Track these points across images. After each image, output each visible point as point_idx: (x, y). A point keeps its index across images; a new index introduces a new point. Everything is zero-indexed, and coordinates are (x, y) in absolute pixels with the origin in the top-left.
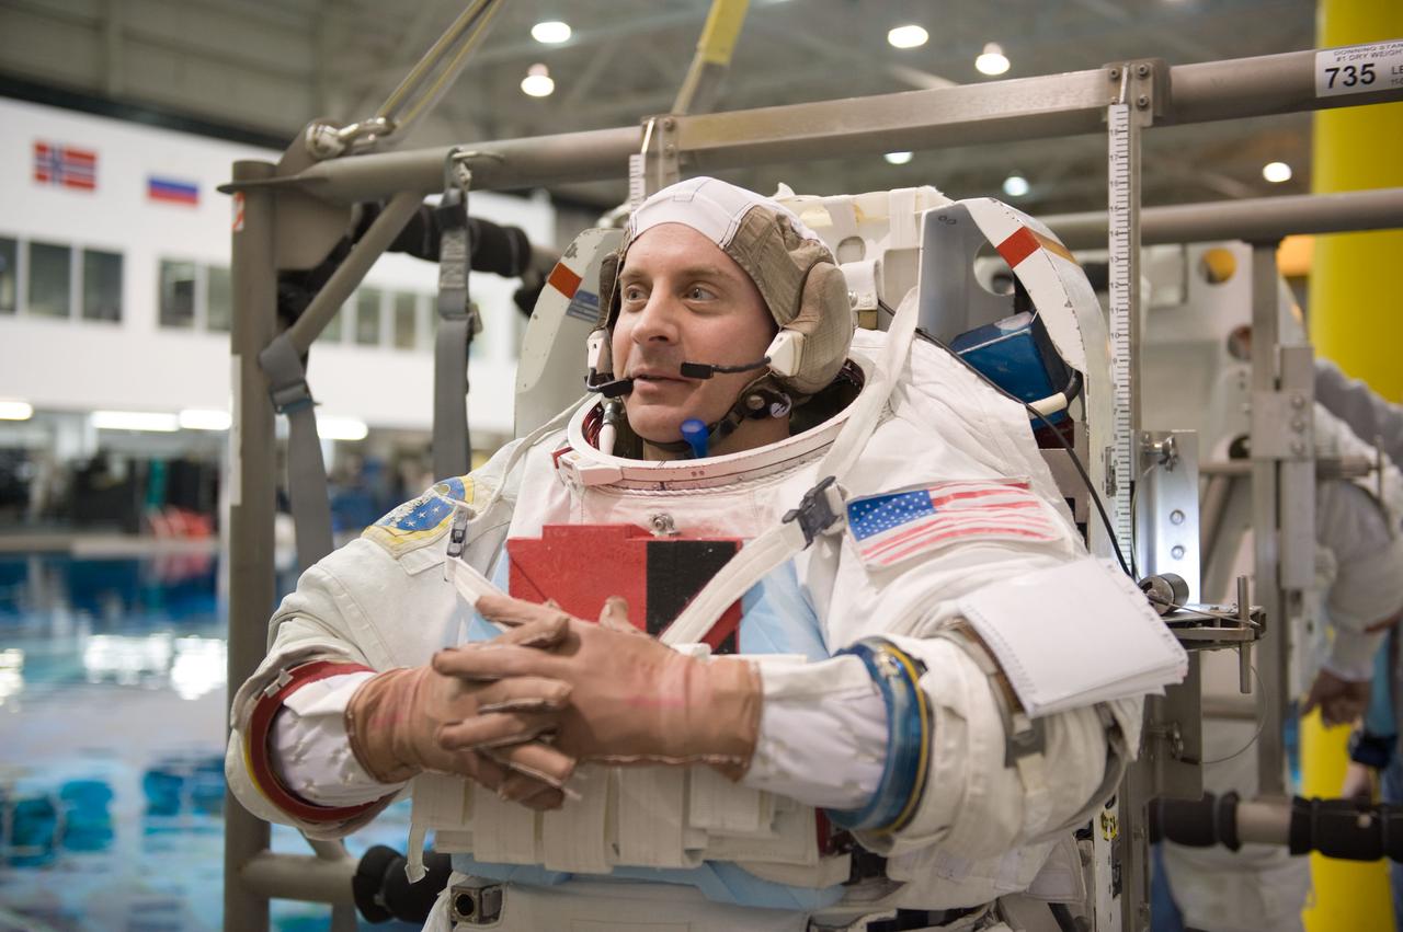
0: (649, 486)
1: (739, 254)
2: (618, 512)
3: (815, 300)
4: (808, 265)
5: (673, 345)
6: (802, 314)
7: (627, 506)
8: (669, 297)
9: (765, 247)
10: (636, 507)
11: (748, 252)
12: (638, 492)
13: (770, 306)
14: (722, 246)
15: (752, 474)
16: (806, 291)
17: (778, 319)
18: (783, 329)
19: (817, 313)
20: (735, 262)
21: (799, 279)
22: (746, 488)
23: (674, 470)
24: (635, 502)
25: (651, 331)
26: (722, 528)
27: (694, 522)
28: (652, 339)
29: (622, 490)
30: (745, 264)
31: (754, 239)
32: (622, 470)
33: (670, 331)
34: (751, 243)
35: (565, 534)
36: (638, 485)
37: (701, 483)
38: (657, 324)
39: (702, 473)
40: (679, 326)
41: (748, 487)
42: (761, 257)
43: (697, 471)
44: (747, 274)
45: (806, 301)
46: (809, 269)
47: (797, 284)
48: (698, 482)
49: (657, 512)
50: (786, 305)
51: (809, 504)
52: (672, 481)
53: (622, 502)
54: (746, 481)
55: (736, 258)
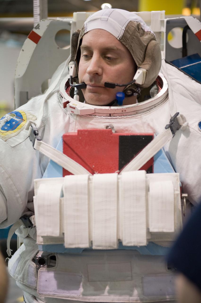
0: (105, 115)
1: (124, 42)
2: (91, 124)
3: (150, 56)
4: (148, 42)
5: (100, 76)
6: (145, 61)
7: (96, 122)
8: (99, 57)
9: (133, 38)
10: (99, 122)
11: (127, 41)
12: (100, 117)
13: (135, 59)
14: (118, 39)
15: (141, 111)
16: (147, 53)
17: (137, 64)
18: (139, 67)
19: (151, 61)
20: (123, 45)
21: (145, 48)
22: (139, 116)
23: (115, 110)
24: (99, 120)
25: (94, 72)
26: (132, 129)
27: (122, 128)
28: (94, 74)
29: (93, 116)
30: (126, 45)
31: (129, 35)
32: (95, 110)
33: (100, 71)
34: (128, 37)
35: (86, 133)
36: (100, 115)
37: (124, 114)
38: (96, 69)
39: (125, 111)
40: (103, 69)
41: (139, 115)
42: (132, 42)
43: (124, 110)
44: (127, 49)
45: (147, 56)
46: (148, 44)
47: (144, 50)
48: (123, 114)
49: (108, 124)
50: (140, 58)
51: (172, 122)
52: (114, 113)
53: (93, 121)
54: (138, 114)
55: (123, 43)
